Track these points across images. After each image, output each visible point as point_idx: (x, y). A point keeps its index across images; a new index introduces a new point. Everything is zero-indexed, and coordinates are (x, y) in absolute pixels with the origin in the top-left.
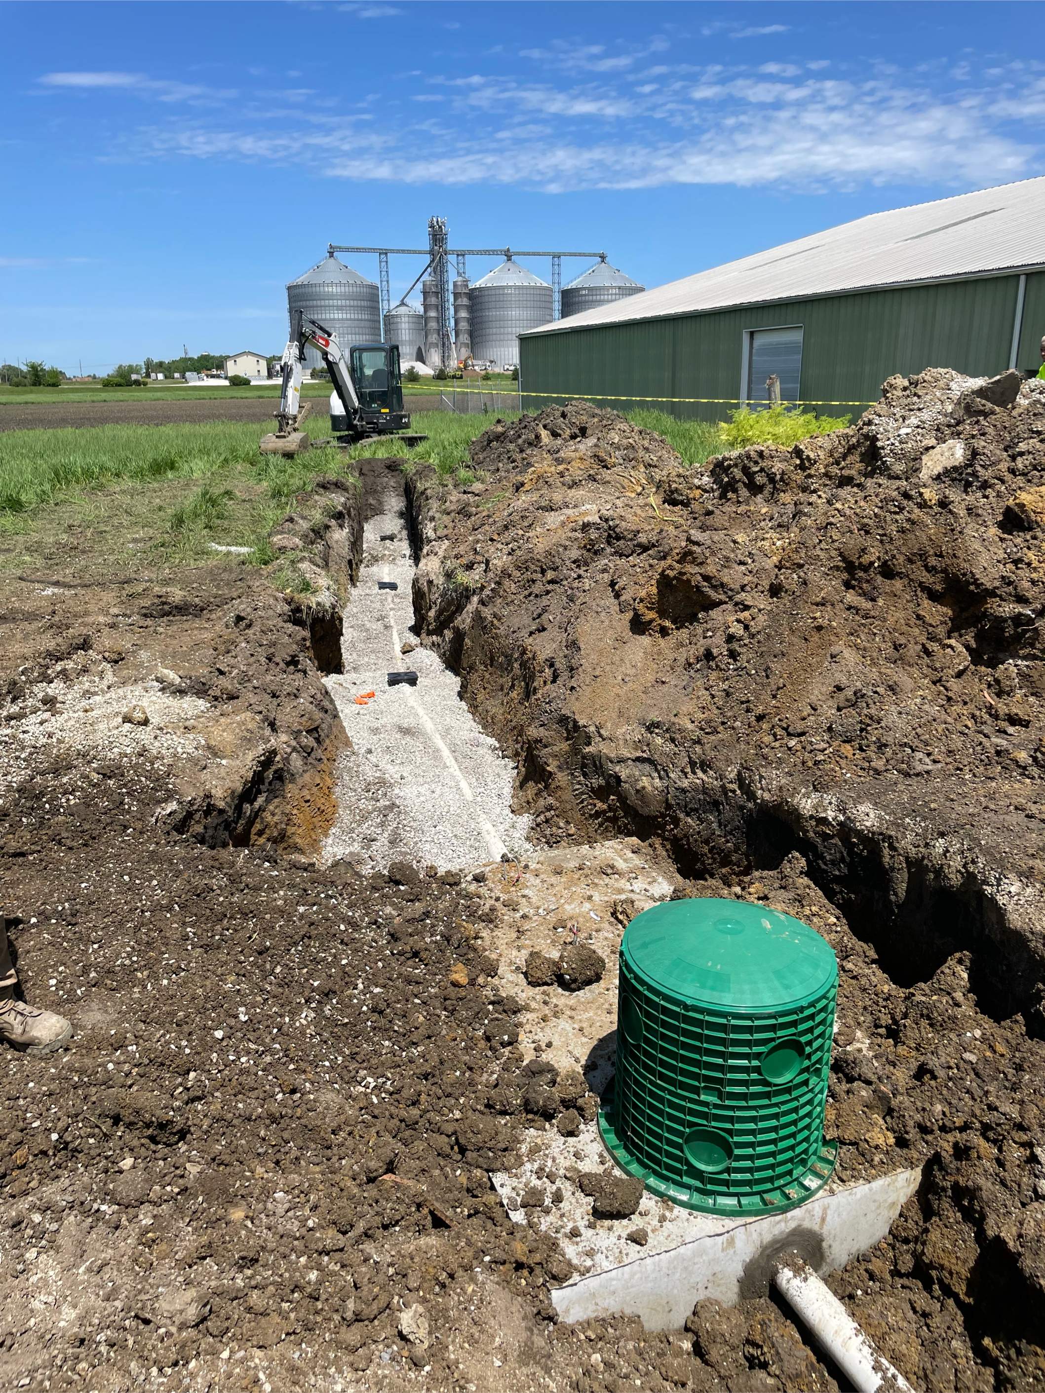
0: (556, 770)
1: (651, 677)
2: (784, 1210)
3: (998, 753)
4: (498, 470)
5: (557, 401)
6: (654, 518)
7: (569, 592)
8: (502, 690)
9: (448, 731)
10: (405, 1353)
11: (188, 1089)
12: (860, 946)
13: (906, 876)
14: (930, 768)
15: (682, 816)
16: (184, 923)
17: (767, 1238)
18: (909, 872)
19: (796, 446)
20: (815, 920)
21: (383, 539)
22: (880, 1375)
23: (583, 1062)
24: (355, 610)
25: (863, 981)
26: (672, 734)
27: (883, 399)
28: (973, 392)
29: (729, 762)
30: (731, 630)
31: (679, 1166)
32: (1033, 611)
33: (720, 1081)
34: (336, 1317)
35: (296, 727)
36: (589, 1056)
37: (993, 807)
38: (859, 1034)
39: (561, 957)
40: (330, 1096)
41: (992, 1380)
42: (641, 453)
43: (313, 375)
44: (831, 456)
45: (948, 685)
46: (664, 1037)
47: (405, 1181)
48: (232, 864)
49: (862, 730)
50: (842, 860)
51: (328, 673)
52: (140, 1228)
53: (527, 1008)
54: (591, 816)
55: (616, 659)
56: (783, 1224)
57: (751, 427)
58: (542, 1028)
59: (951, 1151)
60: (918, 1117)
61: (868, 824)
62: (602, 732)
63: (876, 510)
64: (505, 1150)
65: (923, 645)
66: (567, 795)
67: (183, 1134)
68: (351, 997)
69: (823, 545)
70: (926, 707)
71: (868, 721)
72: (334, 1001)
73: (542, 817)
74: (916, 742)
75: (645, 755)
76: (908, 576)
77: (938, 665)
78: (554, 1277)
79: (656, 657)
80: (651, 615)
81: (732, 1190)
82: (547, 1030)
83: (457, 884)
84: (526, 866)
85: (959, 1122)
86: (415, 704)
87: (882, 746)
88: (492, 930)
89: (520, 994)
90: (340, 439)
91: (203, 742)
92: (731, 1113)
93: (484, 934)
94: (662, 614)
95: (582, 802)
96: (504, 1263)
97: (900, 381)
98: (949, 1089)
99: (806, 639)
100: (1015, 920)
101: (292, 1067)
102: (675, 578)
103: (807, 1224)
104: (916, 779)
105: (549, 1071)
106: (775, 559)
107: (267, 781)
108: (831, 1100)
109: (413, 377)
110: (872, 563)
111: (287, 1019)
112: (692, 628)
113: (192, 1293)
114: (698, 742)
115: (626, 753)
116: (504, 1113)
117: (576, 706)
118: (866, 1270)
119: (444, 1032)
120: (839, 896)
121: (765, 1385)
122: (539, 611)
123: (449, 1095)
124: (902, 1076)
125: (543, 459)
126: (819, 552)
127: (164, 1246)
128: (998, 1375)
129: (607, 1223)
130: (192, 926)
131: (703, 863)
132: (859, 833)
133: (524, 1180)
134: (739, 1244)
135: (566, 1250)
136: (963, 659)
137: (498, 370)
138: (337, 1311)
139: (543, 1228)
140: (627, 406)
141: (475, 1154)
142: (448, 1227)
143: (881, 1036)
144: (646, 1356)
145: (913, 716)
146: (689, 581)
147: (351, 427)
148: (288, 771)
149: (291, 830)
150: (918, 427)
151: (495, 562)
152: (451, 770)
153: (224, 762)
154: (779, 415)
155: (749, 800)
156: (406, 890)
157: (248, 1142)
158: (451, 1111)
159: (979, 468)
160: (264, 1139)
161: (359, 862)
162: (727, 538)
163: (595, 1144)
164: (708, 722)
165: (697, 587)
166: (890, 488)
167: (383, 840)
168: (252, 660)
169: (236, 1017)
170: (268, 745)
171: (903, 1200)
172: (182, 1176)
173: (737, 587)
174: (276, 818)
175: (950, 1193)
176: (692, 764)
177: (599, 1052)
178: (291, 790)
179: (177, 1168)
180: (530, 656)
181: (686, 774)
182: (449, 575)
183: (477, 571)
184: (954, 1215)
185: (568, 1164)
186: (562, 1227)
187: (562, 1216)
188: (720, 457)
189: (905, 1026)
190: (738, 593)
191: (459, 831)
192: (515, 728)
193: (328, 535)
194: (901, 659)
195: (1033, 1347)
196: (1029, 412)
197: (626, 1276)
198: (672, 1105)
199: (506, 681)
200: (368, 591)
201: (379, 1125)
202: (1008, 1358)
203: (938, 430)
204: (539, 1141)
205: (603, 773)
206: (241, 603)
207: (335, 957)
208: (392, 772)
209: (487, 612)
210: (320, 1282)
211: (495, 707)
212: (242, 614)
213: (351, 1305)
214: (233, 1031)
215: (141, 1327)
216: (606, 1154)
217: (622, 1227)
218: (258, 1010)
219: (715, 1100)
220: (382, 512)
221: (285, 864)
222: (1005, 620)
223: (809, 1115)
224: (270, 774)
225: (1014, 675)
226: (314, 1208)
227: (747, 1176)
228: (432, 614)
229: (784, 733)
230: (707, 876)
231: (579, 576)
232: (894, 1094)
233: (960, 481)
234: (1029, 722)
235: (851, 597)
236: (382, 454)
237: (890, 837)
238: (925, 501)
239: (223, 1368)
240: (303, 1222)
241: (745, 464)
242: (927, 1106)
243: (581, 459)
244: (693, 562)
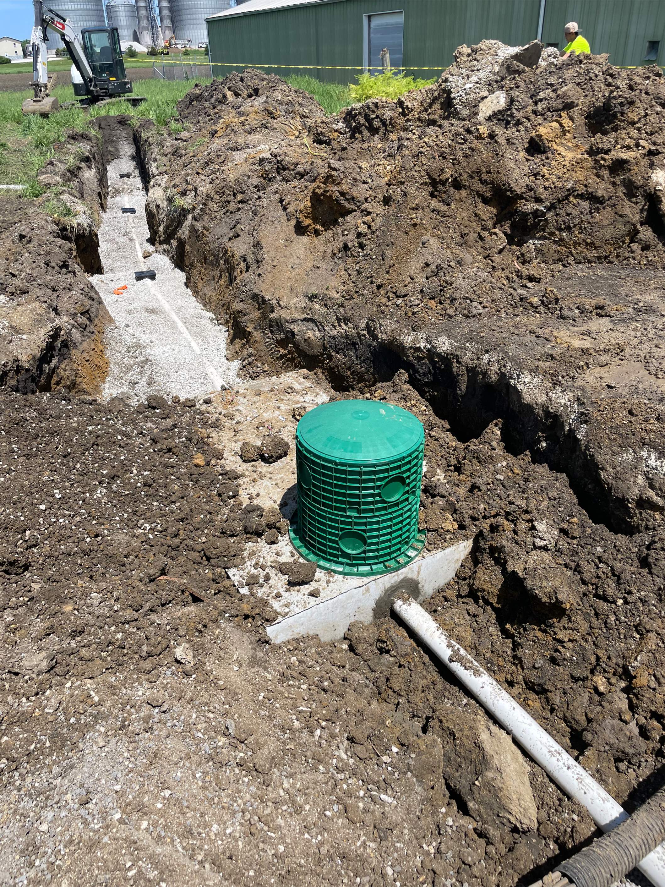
0: (253, 330)
1: (310, 265)
2: (397, 570)
3: (521, 299)
4: (199, 122)
5: (238, 69)
6: (307, 153)
7: (253, 208)
8: (214, 279)
9: (180, 309)
10: (180, 670)
11: (26, 541)
12: (440, 422)
13: (466, 378)
14: (481, 311)
15: (333, 353)
16: (10, 442)
17: (388, 585)
18: (468, 376)
19: (399, 99)
20: (414, 409)
21: (122, 176)
22: (451, 649)
23: (279, 502)
24: (107, 229)
25: (441, 441)
26: (325, 301)
27: (455, 63)
28: (512, 57)
29: (361, 317)
30: (360, 229)
31: (336, 552)
32: (545, 207)
33: (358, 503)
34: (137, 656)
35: (72, 311)
36: (282, 499)
37: (517, 332)
38: (438, 471)
39: (262, 444)
40: (121, 536)
41: (511, 645)
42: (297, 107)
43: (57, 54)
44: (422, 105)
45: (493, 259)
46: (324, 482)
47: (173, 579)
48: (39, 403)
49: (441, 291)
50: (430, 372)
51: (92, 274)
52: (5, 623)
53: (243, 476)
54: (277, 358)
55: (287, 253)
56: (396, 577)
57: (371, 87)
58: (253, 486)
59: (488, 528)
60: (471, 512)
61: (444, 349)
62: (281, 303)
63: (450, 142)
64: (234, 556)
65: (479, 233)
66: (262, 346)
67: (26, 567)
68: (129, 479)
69: (417, 168)
70: (479, 273)
71: (445, 284)
72: (118, 482)
73: (246, 361)
74: (473, 296)
75: (309, 317)
76: (469, 187)
77: (487, 246)
78: (267, 620)
79: (312, 250)
80: (308, 222)
81: (367, 562)
82: (256, 487)
83: (193, 406)
84: (237, 392)
85: (493, 513)
86: (156, 293)
87: (453, 300)
88: (218, 432)
89: (238, 468)
90: (81, 101)
91: (7, 324)
92: (365, 521)
93: (213, 435)
94: (315, 220)
95: (271, 350)
96: (237, 616)
97: (466, 50)
98: (488, 495)
99: (407, 233)
100: (527, 398)
101: (94, 522)
102: (322, 194)
103: (410, 576)
104: (473, 319)
105: (258, 510)
106: (386, 179)
107: (57, 349)
108: (422, 508)
109: (132, 54)
110: (447, 179)
111: (88, 495)
112: (334, 229)
113: (44, 654)
114: (342, 305)
115: (297, 316)
116: (232, 536)
117: (263, 287)
118: (443, 597)
119: (192, 494)
120: (428, 394)
121: (389, 662)
122: (234, 223)
123: (198, 529)
124: (462, 491)
125: (229, 113)
126: (414, 173)
127: (23, 631)
128: (514, 642)
129: (297, 588)
130: (16, 444)
131: (348, 382)
132: (439, 355)
133: (247, 571)
134: (372, 590)
135: (274, 605)
136: (502, 241)
137: (194, 47)
138: (137, 653)
139: (259, 595)
140: (286, 73)
141: (216, 560)
142: (202, 601)
143: (451, 471)
144: (322, 655)
145: (472, 279)
146: (331, 196)
147: (89, 92)
148: (71, 341)
149: (79, 380)
150: (477, 83)
151: (201, 189)
152: (184, 335)
153: (24, 337)
154: (389, 78)
155: (374, 340)
156: (160, 412)
157: (70, 568)
158: (199, 538)
159: (514, 111)
160: (81, 565)
161: (128, 398)
162: (355, 165)
163: (288, 547)
164: (347, 292)
165: (337, 200)
166: (458, 126)
167: (143, 382)
168: (34, 265)
169: (53, 496)
170: (54, 324)
171: (463, 557)
172: (29, 591)
173: (362, 199)
174: (67, 373)
175: (488, 551)
176: (339, 320)
177: (288, 496)
178: (75, 354)
179: (25, 587)
180: (230, 254)
181: (335, 327)
182: (170, 200)
183: (189, 197)
184: (489, 562)
185: (272, 559)
186: (270, 593)
187: (270, 587)
188: (349, 108)
189: (464, 464)
190: (363, 203)
191: (193, 374)
192: (224, 304)
193: (81, 174)
194: (465, 243)
195: (532, 626)
196: (546, 70)
197: (309, 615)
198: (331, 520)
199: (217, 273)
200: (115, 215)
201: (155, 550)
202: (519, 633)
203: (489, 85)
204: (254, 549)
205: (283, 330)
206: (21, 225)
207: (116, 455)
208: (144, 339)
209: (198, 226)
210: (124, 639)
211: (210, 292)
212: (23, 233)
213: (145, 648)
214: (52, 504)
215: (13, 677)
216: (294, 551)
217: (305, 589)
218: (68, 491)
219: (356, 514)
220: (118, 157)
221: (76, 401)
222: (528, 214)
223: (409, 517)
224: (58, 344)
225: (533, 250)
226: (117, 600)
227: (376, 554)
228: (161, 229)
229: (394, 296)
230: (350, 389)
231: (260, 197)
232: (458, 502)
233: (503, 120)
234: (540, 279)
235: (434, 203)
236: (114, 112)
237: (457, 355)
238: (480, 134)
239: (67, 691)
240: (111, 608)
241: (366, 112)
242: (476, 506)
243: (256, 112)
244: (333, 182)
